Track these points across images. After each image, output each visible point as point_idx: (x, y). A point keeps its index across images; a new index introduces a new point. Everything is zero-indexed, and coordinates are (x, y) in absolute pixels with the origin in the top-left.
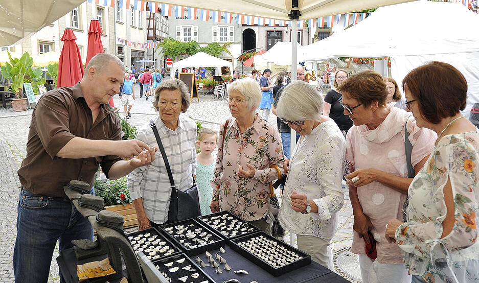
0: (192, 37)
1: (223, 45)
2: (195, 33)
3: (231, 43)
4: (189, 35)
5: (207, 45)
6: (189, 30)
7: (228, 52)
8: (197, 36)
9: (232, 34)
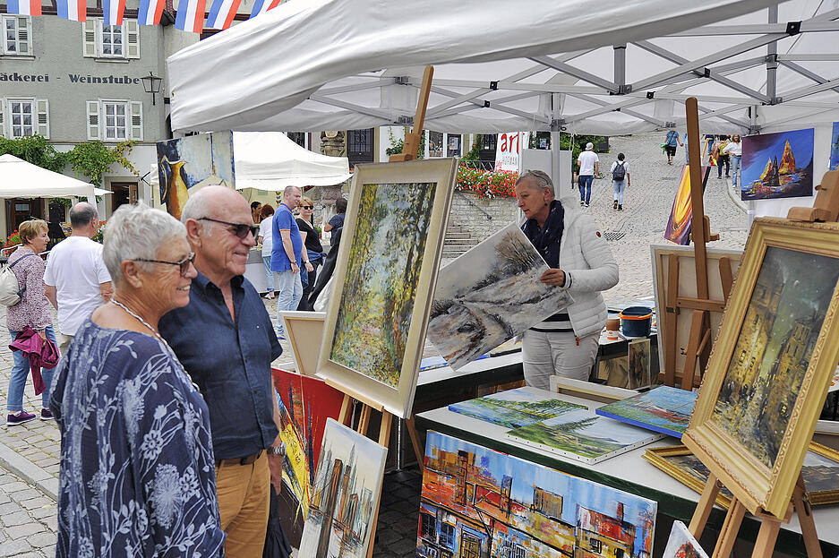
0: (35, 126)
1: (113, 147)
2: (42, 119)
3: (136, 143)
4: (27, 121)
5: (72, 148)
6: (27, 109)
7: (126, 164)
8: (47, 125)
9: (136, 121)
